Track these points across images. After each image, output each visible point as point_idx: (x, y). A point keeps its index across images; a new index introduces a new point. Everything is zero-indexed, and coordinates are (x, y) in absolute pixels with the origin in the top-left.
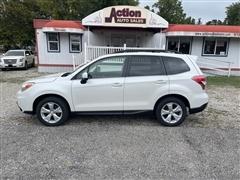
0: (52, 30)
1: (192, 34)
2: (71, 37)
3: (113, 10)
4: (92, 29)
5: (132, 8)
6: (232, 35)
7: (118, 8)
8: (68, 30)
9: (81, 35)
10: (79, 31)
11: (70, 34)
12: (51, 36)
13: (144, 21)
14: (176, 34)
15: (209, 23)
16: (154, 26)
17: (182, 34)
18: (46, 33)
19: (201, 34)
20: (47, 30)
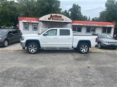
0: (26, 21)
1: (82, 24)
2: (34, 24)
6: (97, 25)
8: (33, 22)
9: (38, 23)
20: (24, 21)
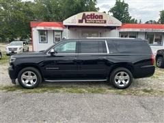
0: (42, 28)
4: (70, 27)
8: (53, 28)
9: (62, 31)
11: (54, 31)
13: (105, 22)
14: (126, 30)
16: (111, 25)
17: (130, 30)
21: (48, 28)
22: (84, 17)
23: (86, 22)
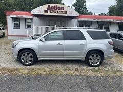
0: (15, 16)
1: (91, 20)
2: (27, 21)
3: (49, 6)
4: (38, 16)
5: (59, 5)
6: (112, 21)
7: (51, 5)
8: (24, 17)
9: (32, 19)
10: (31, 17)
11: (25, 19)
12: (15, 20)
13: (66, 12)
14: (83, 20)
15: (99, 15)
16: (71, 15)
17: (86, 20)
18: (12, 18)
19: (96, 20)
20: (12, 16)
21: (20, 16)
22: (49, 8)
23: (50, 12)
